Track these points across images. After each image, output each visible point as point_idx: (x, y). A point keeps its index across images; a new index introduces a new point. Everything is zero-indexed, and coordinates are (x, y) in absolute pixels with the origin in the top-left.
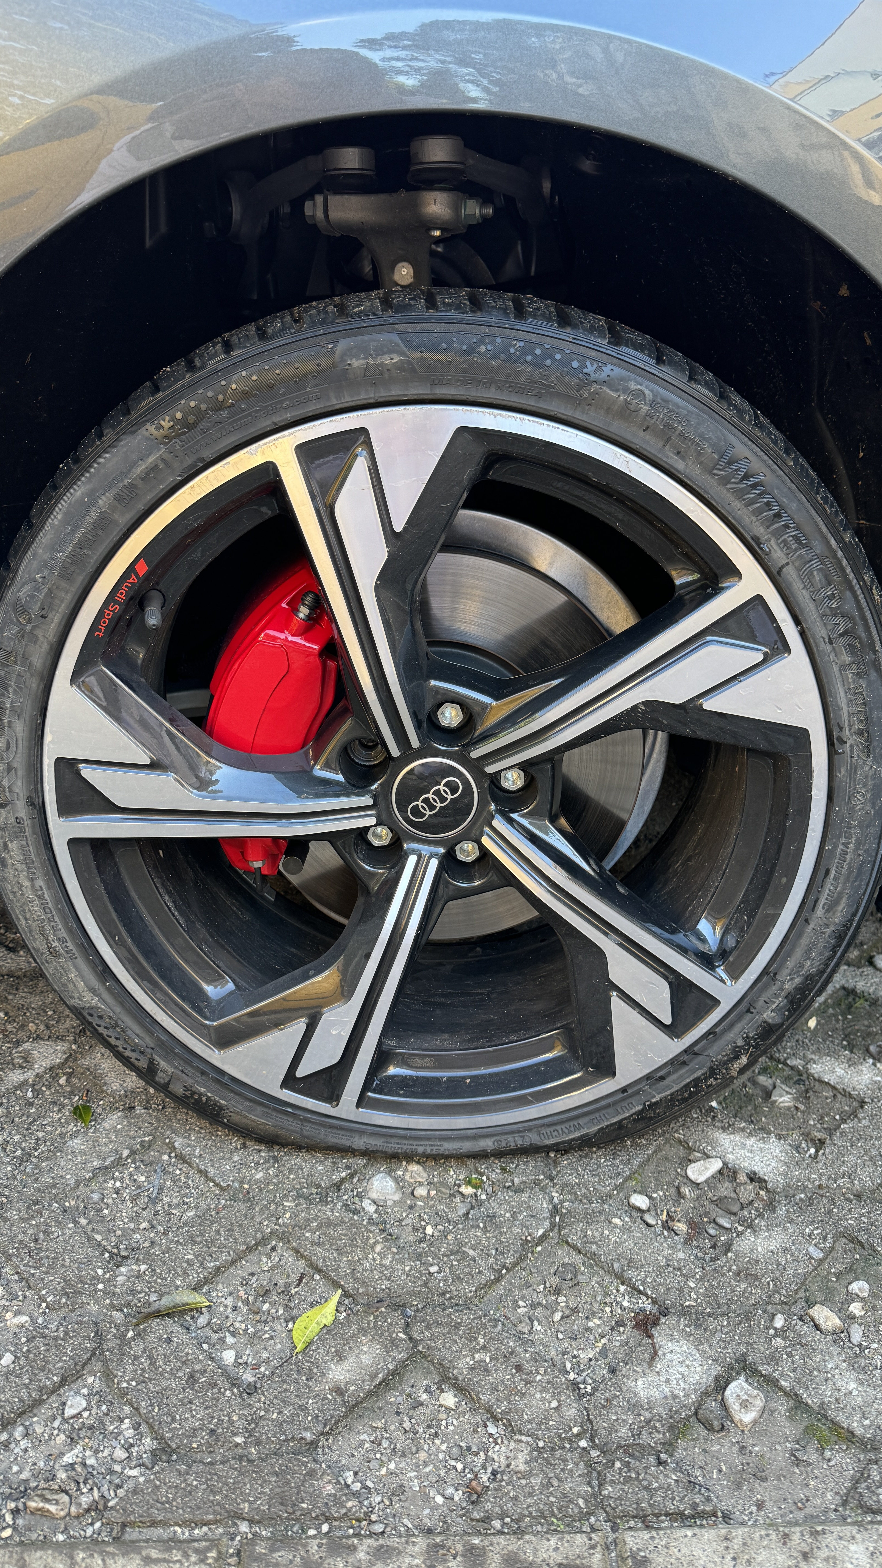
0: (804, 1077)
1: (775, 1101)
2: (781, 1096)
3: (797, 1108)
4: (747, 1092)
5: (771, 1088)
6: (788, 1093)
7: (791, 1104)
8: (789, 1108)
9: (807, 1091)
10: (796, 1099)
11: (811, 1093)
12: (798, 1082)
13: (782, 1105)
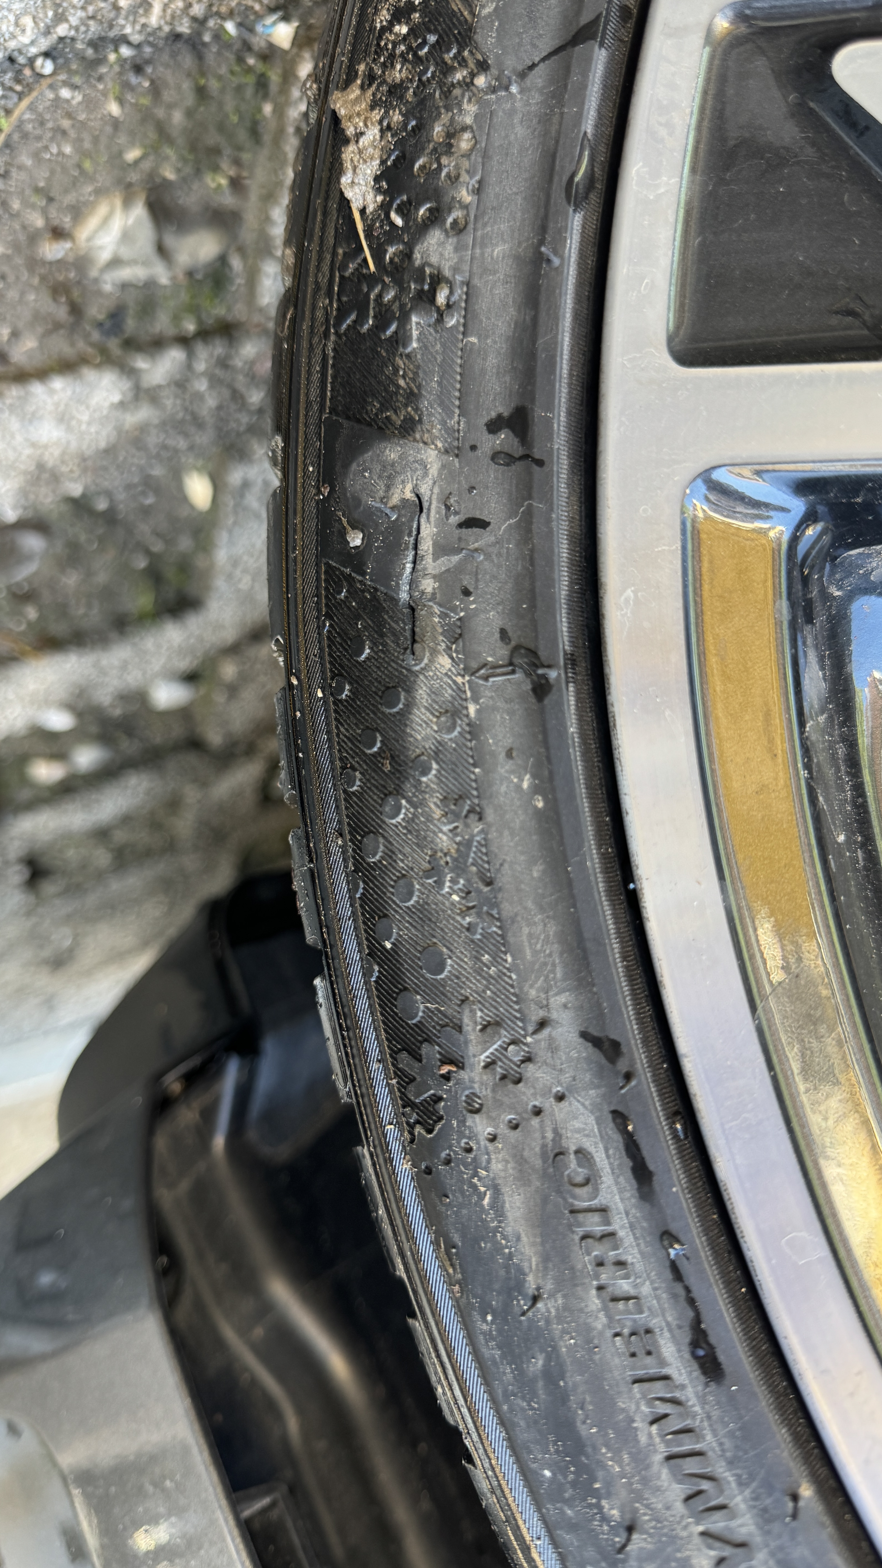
0: (113, 345)
1: (127, 203)
2: (126, 236)
3: (58, 233)
4: (216, 169)
5: (170, 240)
6: (115, 262)
7: (83, 234)
8: (78, 212)
9: (76, 310)
10: (82, 263)
11: (62, 312)
12: (116, 316)
13: (102, 210)
